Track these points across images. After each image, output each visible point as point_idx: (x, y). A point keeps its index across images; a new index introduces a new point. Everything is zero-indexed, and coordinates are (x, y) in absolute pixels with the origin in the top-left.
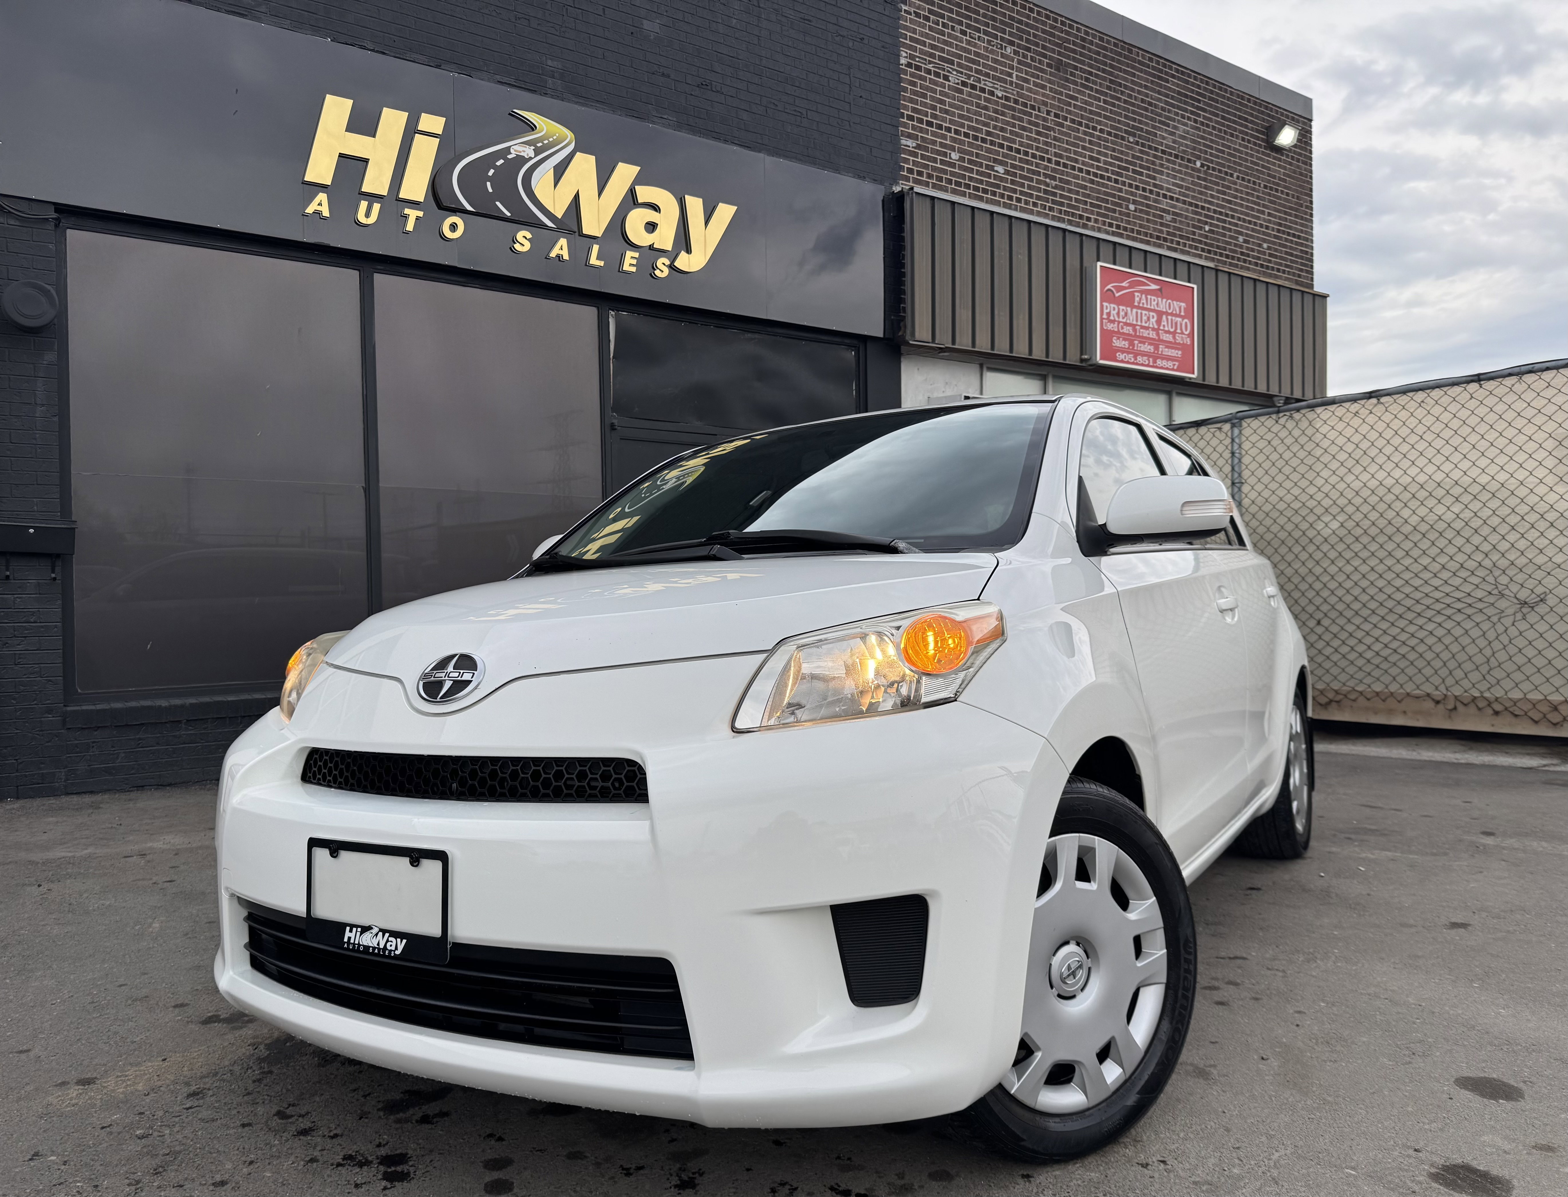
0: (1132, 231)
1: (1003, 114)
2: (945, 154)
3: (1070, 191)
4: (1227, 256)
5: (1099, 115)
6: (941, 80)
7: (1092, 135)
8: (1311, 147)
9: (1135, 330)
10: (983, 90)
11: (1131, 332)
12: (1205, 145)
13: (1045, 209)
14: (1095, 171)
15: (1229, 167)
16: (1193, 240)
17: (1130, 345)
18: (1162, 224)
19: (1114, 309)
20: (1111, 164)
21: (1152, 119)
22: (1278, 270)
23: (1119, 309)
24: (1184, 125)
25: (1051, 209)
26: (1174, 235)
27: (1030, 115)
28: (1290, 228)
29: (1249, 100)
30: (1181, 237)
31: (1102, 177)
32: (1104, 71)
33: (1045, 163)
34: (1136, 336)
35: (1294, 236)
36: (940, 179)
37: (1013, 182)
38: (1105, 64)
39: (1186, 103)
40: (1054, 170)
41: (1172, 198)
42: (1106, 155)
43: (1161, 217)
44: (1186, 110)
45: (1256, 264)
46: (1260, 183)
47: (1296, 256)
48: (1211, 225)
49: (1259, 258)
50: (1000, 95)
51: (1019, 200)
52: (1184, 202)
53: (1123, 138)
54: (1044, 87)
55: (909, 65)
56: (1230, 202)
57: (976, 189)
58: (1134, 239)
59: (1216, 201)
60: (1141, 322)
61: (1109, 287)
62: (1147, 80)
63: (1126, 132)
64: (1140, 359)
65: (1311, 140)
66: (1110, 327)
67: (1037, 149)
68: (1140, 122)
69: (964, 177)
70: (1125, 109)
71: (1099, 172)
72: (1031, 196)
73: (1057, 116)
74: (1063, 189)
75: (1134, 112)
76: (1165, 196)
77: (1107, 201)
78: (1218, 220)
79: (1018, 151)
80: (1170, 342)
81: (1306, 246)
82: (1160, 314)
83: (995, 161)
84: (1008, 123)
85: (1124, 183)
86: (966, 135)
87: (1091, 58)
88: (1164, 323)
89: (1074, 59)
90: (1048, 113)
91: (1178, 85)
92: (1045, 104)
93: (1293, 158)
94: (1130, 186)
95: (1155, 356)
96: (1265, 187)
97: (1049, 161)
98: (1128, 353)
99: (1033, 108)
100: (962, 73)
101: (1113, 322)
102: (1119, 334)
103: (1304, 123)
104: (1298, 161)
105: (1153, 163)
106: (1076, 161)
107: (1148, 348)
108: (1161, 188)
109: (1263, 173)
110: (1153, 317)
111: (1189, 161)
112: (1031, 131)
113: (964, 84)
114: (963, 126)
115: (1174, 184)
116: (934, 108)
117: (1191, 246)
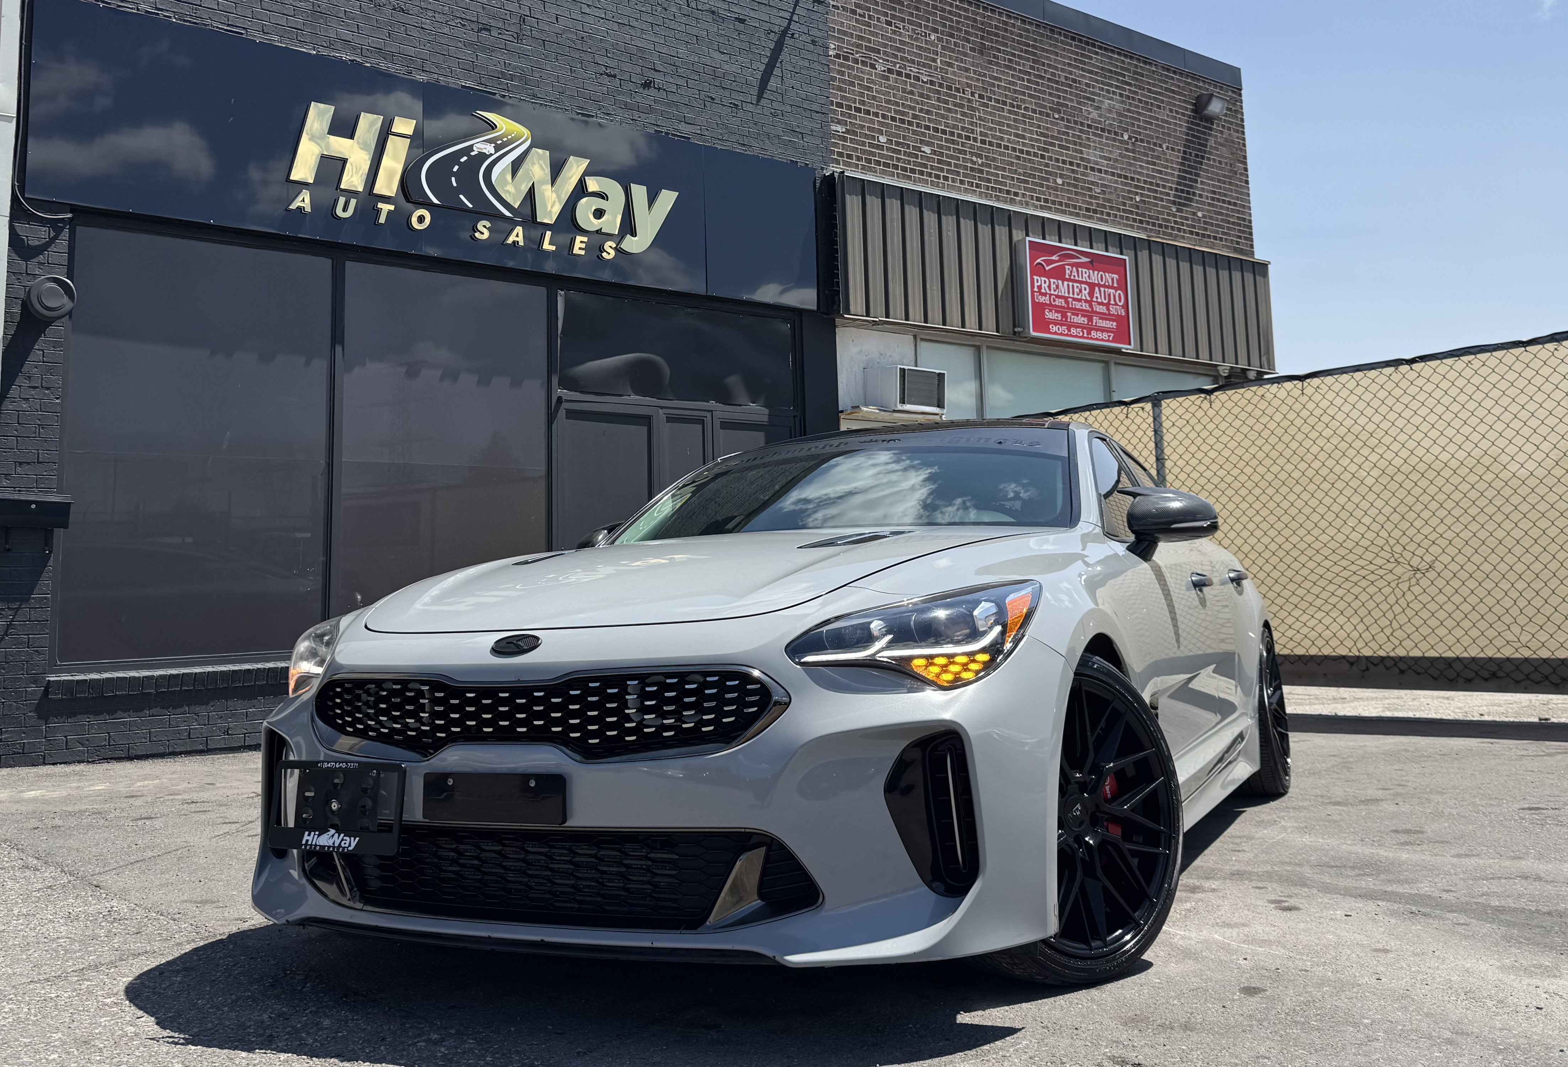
0: (1061, 204)
1: (929, 97)
2: (873, 138)
3: (997, 168)
4: (1160, 226)
5: (1024, 94)
6: (868, 69)
7: (1016, 114)
8: (1242, 114)
9: (1067, 302)
10: (908, 76)
11: (1064, 304)
12: (1132, 117)
13: (972, 186)
14: (1021, 147)
15: (1157, 138)
16: (1124, 211)
17: (1062, 317)
18: (1091, 197)
19: (1045, 282)
20: (1037, 140)
21: (1077, 95)
22: (1215, 238)
23: (1050, 282)
24: (1109, 99)
25: (978, 186)
26: (1104, 206)
27: (955, 97)
28: (1225, 195)
29: (1175, 73)
30: (1111, 208)
31: (1028, 153)
32: (1027, 52)
33: (971, 142)
34: (1068, 308)
35: (1229, 203)
36: (869, 161)
37: (939, 162)
38: (1028, 45)
39: (1110, 78)
40: (979, 148)
41: (1100, 171)
42: (1031, 132)
43: (1090, 190)
44: (1111, 85)
45: (1191, 233)
46: (1190, 153)
47: (1233, 223)
48: (1142, 195)
49: (1194, 227)
50: (925, 80)
51: (946, 178)
52: (1113, 174)
53: (1048, 115)
54: (967, 70)
55: (837, 56)
56: (1161, 172)
57: (905, 169)
58: (1063, 212)
59: (1145, 172)
60: (1073, 294)
61: (1039, 261)
62: (1070, 58)
63: (1051, 109)
64: (1073, 330)
65: (1242, 108)
66: (1042, 299)
67: (963, 129)
68: (1065, 98)
69: (892, 158)
70: (1048, 87)
71: (1025, 149)
72: (958, 174)
73: (981, 97)
74: (989, 166)
75: (1057, 90)
76: (1092, 169)
77: (1034, 177)
78: (1149, 190)
79: (944, 132)
80: (1105, 314)
81: (1243, 213)
82: (1092, 286)
83: (922, 142)
84: (933, 106)
85: (1050, 158)
86: (893, 119)
87: (1013, 40)
88: (1097, 294)
89: (997, 41)
90: (973, 94)
91: (1102, 61)
92: (969, 86)
93: (1223, 126)
94: (1057, 160)
95: (1089, 328)
96: (1197, 156)
97: (975, 140)
98: (1062, 325)
99: (958, 90)
100: (888, 61)
101: (1045, 294)
102: (1052, 307)
103: (1233, 92)
104: (1229, 129)
105: (1079, 137)
106: (1002, 139)
107: (1081, 320)
108: (1089, 161)
109: (1194, 143)
110: (1085, 289)
111: (1116, 133)
112: (956, 112)
113: (890, 71)
114: (889, 110)
115: (1101, 157)
116: (862, 95)
117: (1122, 217)
